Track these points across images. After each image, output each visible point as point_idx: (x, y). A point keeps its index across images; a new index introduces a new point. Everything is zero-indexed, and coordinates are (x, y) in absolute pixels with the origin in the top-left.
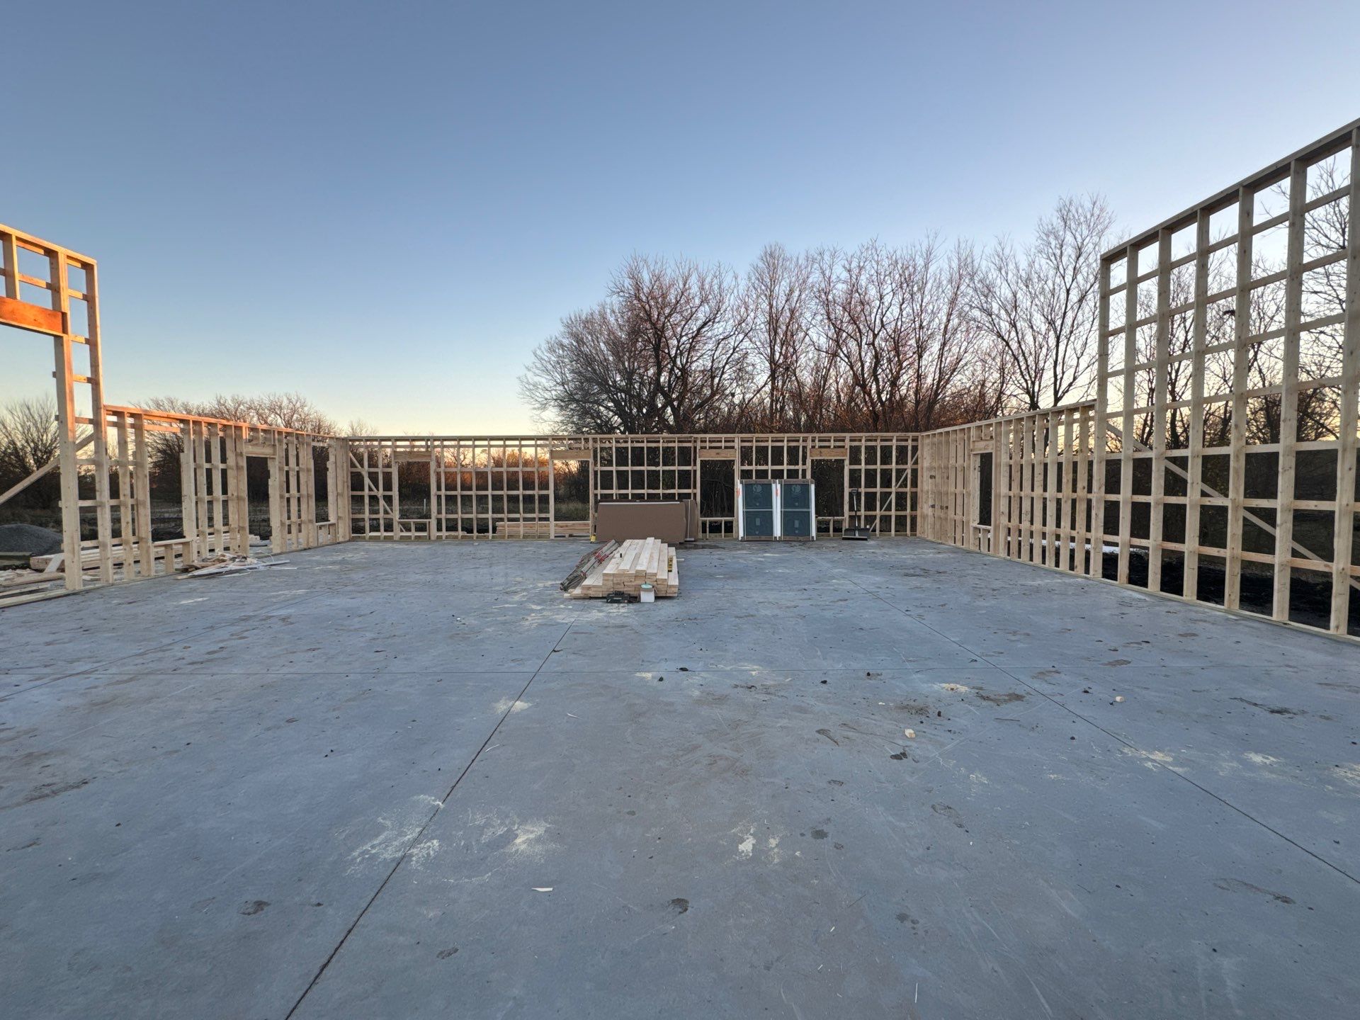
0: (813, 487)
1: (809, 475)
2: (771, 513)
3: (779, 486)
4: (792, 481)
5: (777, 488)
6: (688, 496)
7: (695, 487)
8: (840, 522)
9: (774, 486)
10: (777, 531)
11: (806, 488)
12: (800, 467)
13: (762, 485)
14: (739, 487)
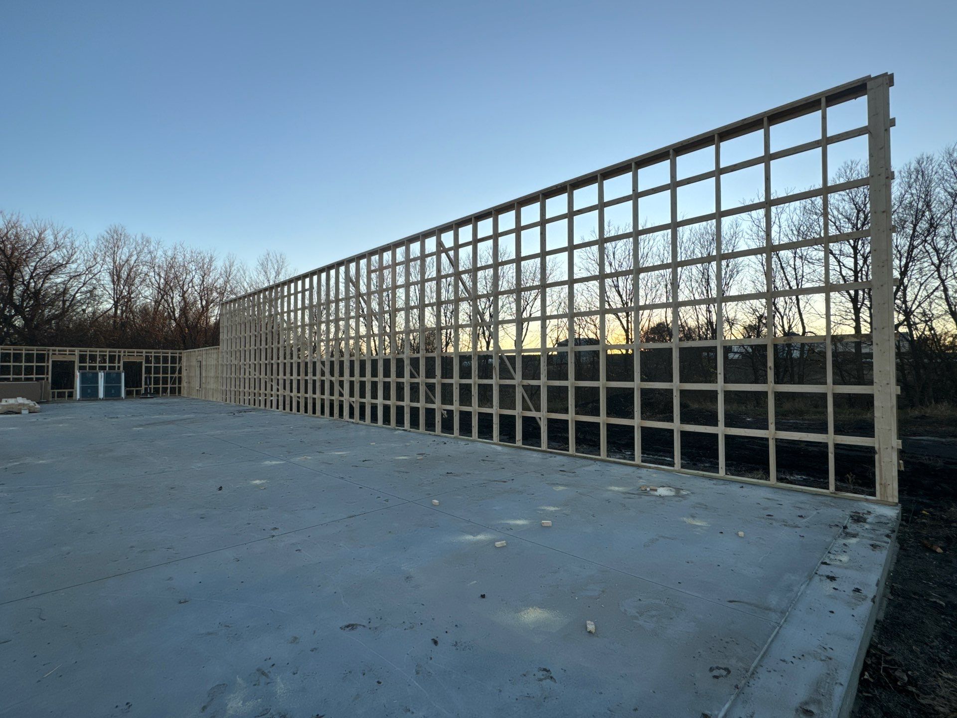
0: (123, 375)
1: (122, 368)
2: (98, 387)
3: (103, 374)
4: (111, 371)
5: (101, 376)
6: (43, 379)
7: (48, 374)
8: (140, 390)
9: (100, 374)
10: (101, 394)
11: (119, 375)
12: (116, 365)
13: (93, 373)
14: (78, 374)
